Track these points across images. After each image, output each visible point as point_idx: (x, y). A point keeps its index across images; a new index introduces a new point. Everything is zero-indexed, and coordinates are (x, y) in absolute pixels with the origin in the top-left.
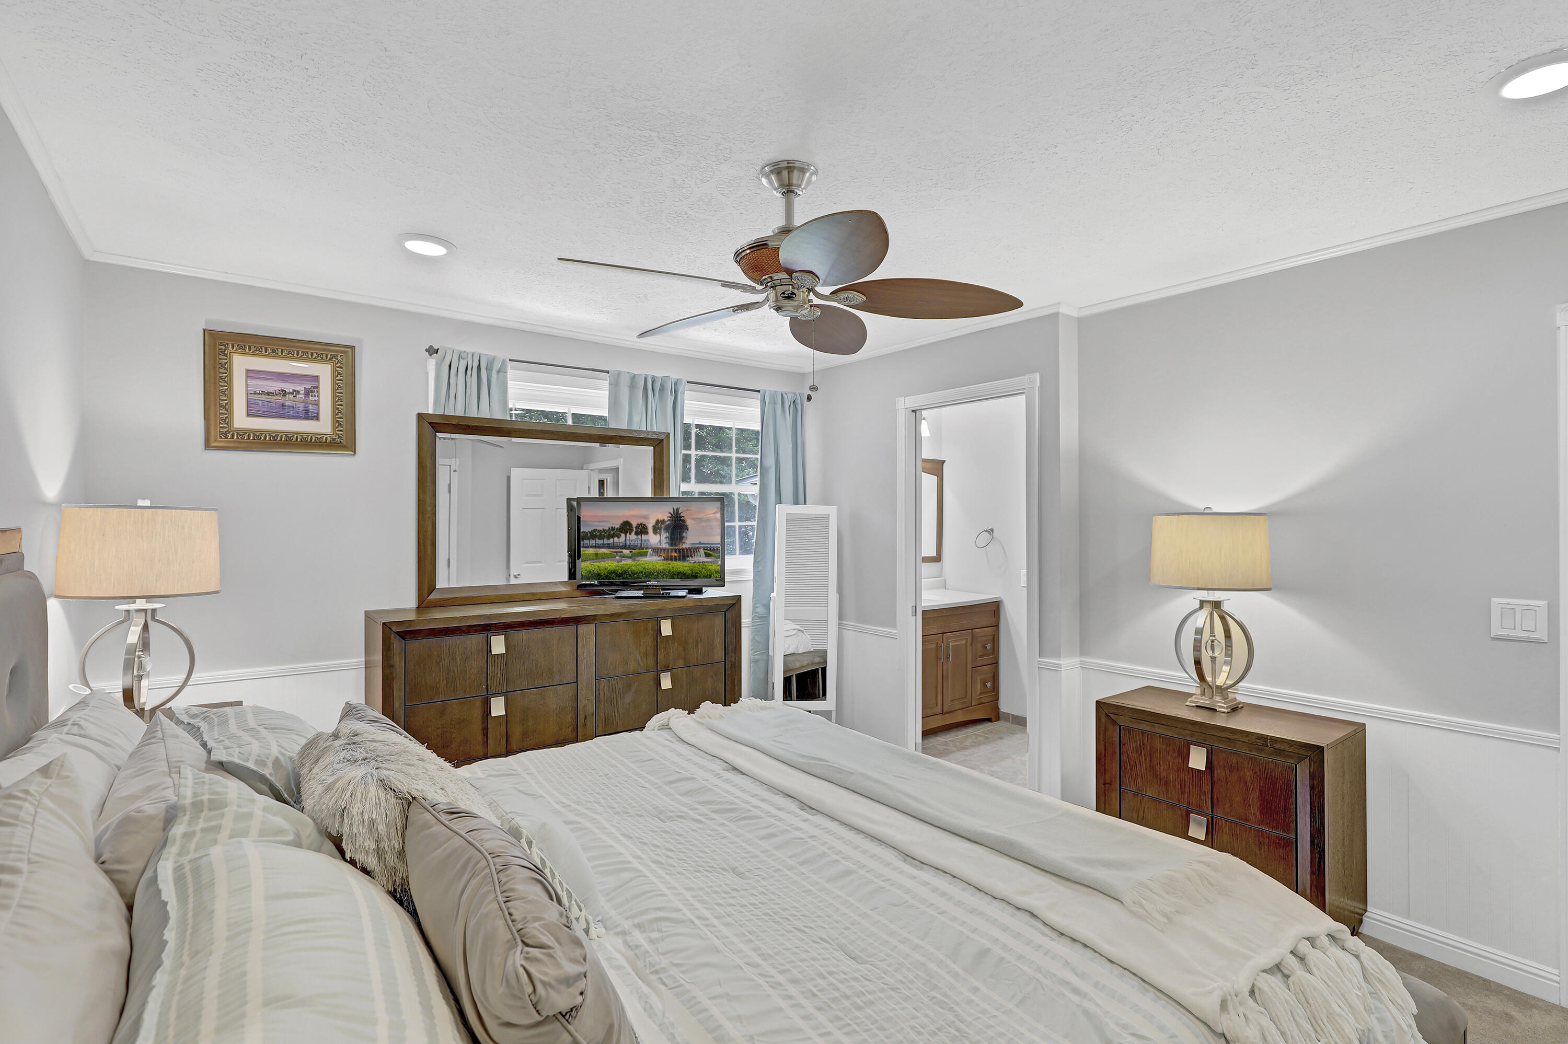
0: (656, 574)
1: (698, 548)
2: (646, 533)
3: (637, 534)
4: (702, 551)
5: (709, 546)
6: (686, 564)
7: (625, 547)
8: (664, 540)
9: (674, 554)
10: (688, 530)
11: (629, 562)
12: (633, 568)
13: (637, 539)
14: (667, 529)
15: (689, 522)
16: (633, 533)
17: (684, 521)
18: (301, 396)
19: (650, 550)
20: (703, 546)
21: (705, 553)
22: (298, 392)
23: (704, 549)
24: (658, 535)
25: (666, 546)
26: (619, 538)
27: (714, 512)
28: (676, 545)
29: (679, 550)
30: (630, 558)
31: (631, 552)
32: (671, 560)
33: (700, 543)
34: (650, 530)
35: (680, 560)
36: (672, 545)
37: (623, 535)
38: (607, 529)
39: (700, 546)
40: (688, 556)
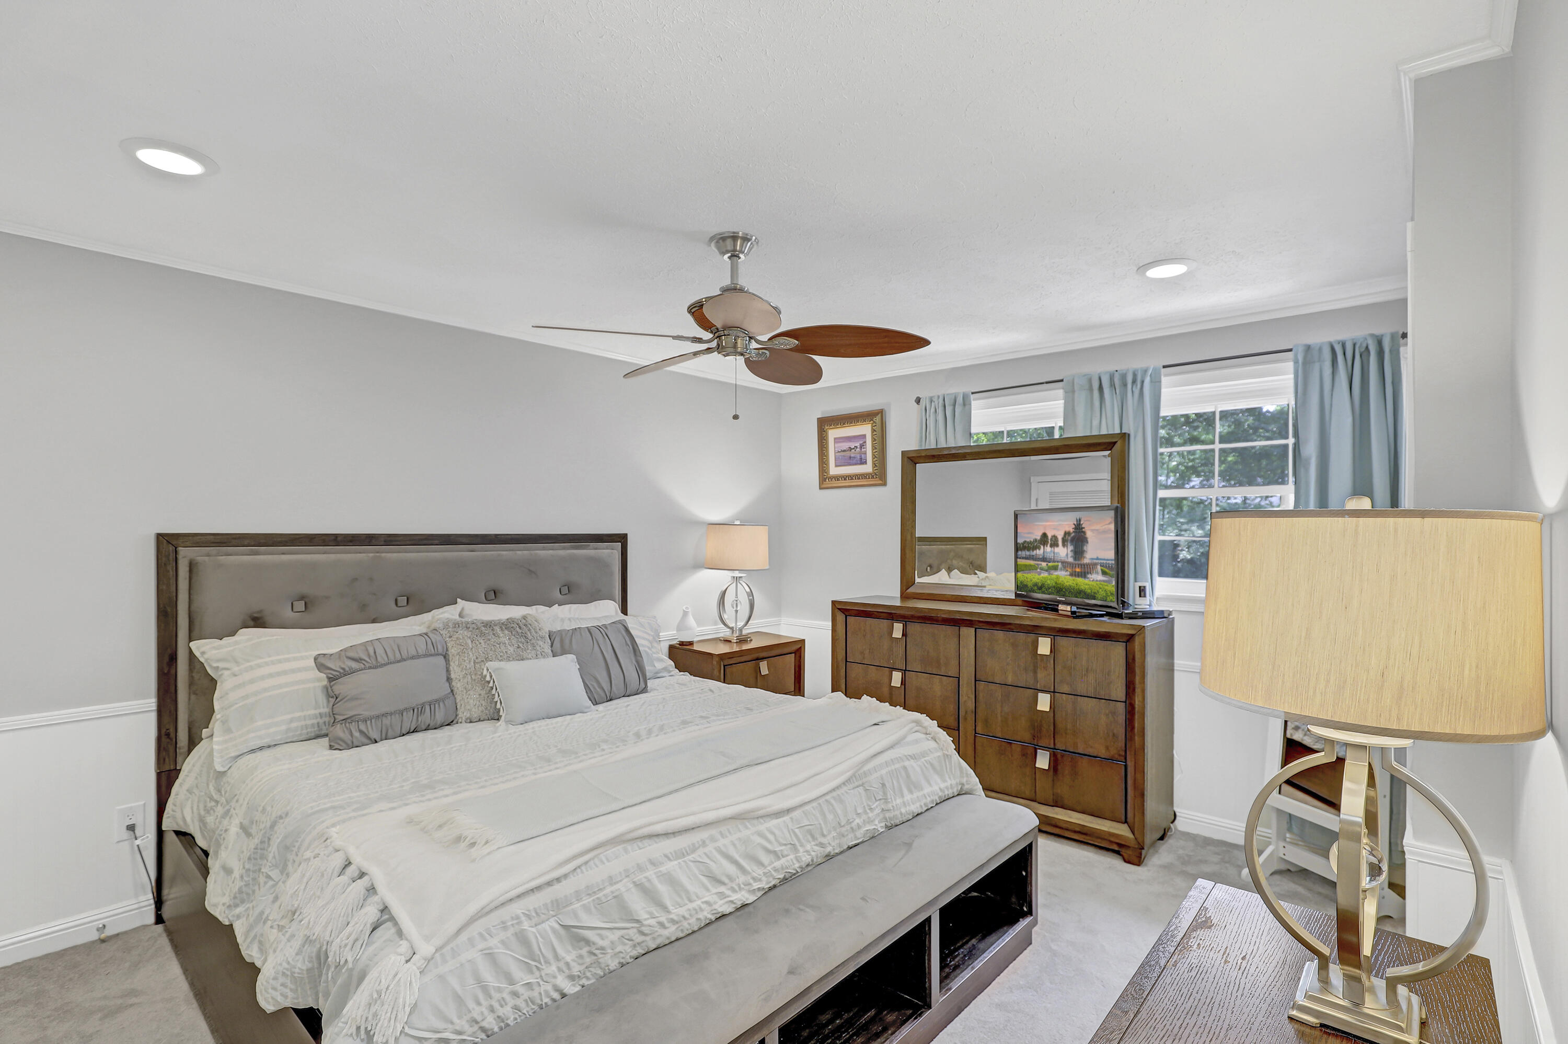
0: (1064, 590)
1: (1096, 564)
2: (1057, 546)
3: (1051, 546)
4: (1099, 568)
5: (1105, 562)
6: (1086, 581)
7: (1044, 559)
8: (1070, 554)
9: (1078, 570)
10: (1087, 543)
11: (1045, 575)
12: (1049, 582)
13: (1051, 551)
14: (1072, 540)
15: (1089, 534)
16: (1049, 545)
17: (1084, 533)
18: (858, 449)
19: (1060, 564)
20: (1100, 561)
21: (1102, 570)
22: (856, 447)
23: (1101, 566)
24: (1066, 548)
25: (1071, 560)
26: (1039, 550)
27: (1108, 523)
28: (1079, 560)
29: (1081, 565)
30: (1047, 571)
31: (1047, 565)
32: (1075, 576)
33: (1097, 559)
34: (1060, 543)
35: (1082, 577)
36: (1075, 559)
37: (1042, 547)
38: (1032, 540)
39: (1097, 561)
40: (1088, 573)
